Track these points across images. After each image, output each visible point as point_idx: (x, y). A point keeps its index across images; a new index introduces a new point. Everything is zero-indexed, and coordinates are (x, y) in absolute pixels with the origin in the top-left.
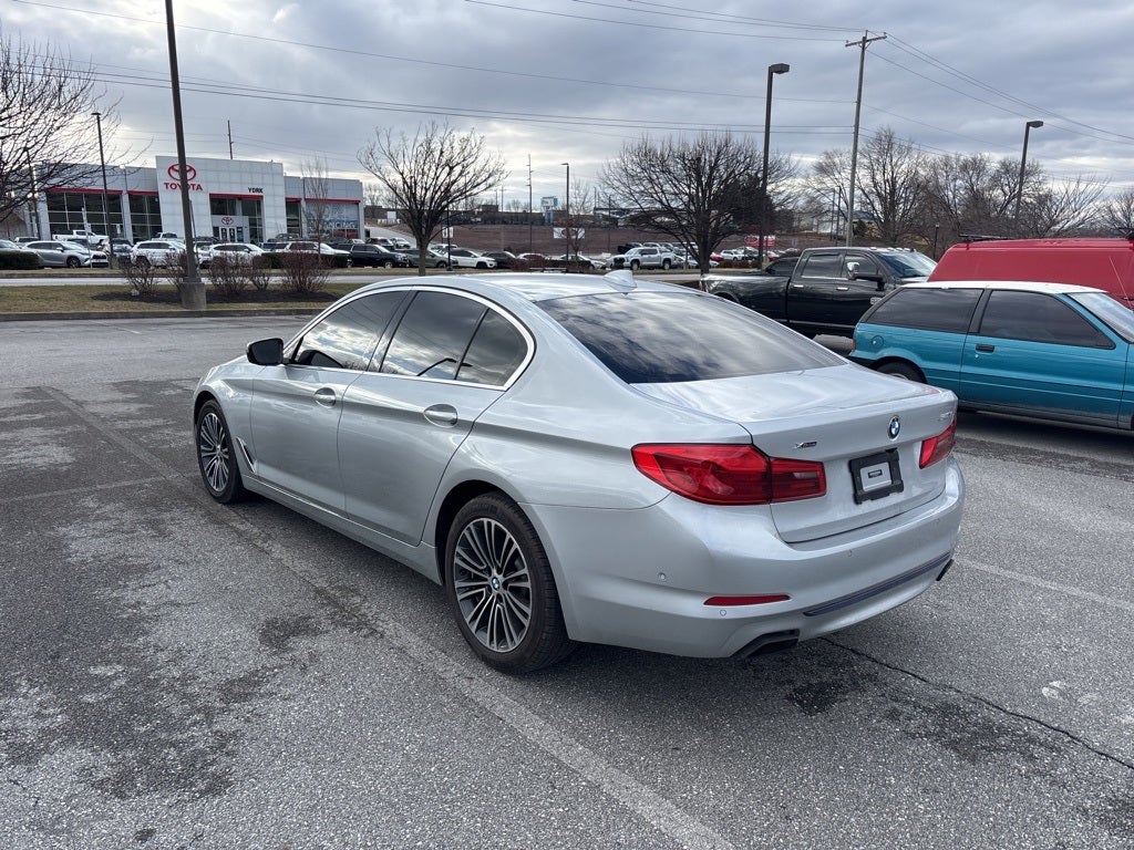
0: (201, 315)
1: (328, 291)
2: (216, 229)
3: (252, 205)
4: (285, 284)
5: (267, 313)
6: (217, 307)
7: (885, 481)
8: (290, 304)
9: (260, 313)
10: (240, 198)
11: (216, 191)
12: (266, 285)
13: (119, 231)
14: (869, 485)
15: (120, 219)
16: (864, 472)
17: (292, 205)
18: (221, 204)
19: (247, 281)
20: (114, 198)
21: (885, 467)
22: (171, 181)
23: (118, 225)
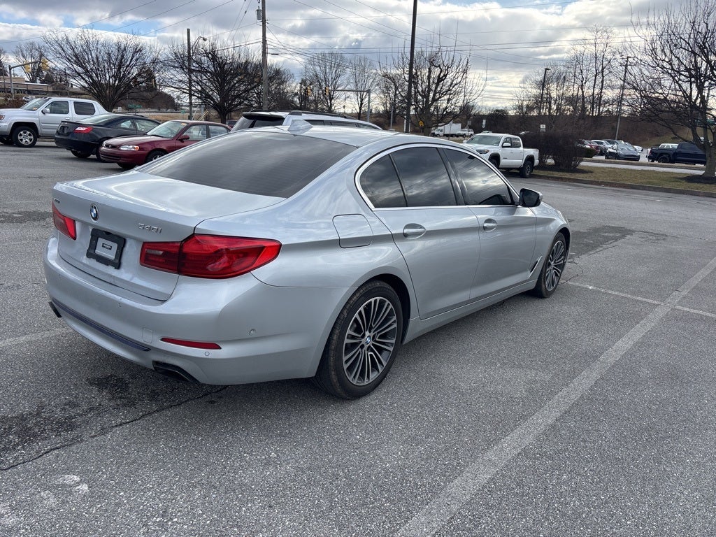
7: (111, 255)
14: (100, 251)
16: (101, 241)
21: (115, 246)
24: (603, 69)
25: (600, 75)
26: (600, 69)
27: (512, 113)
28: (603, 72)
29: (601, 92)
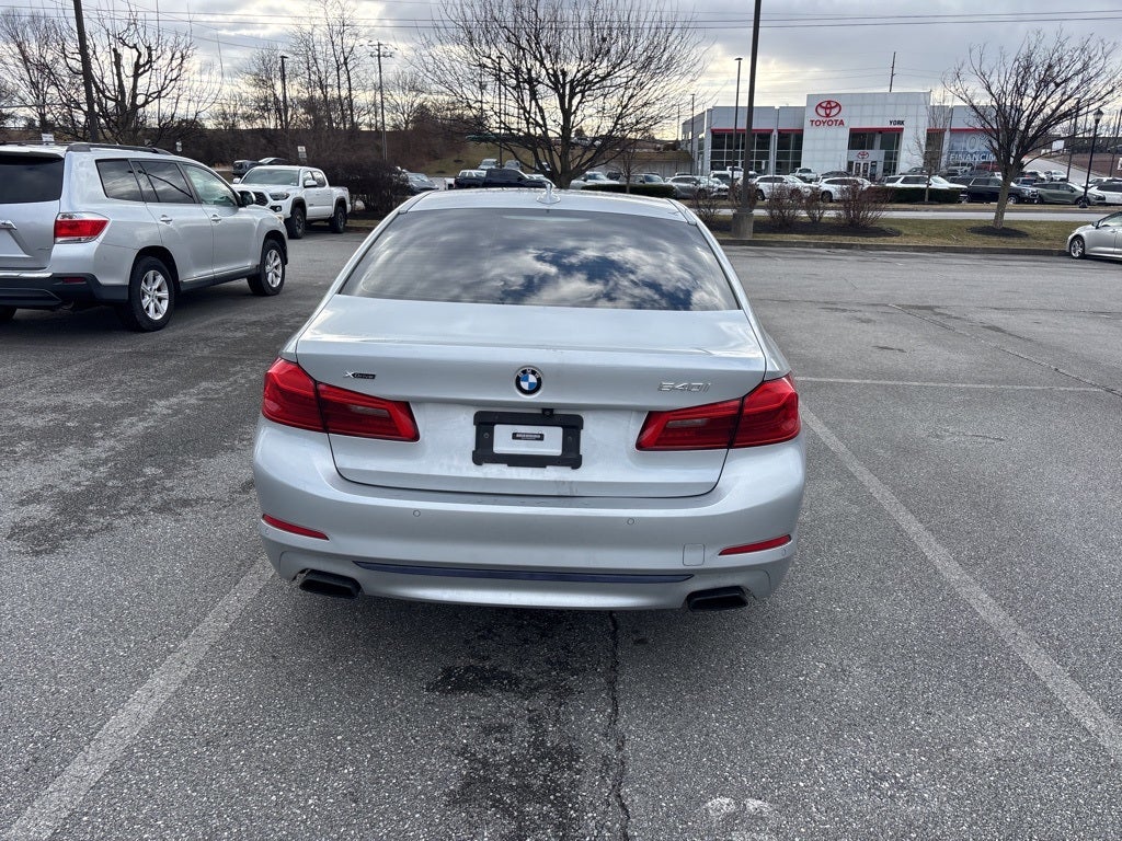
0: (743, 243)
1: (885, 226)
2: (850, 164)
3: (890, 138)
4: (839, 218)
5: (806, 245)
6: (762, 237)
8: (834, 238)
9: (799, 244)
10: (880, 131)
11: (856, 125)
12: (820, 218)
13: (763, 167)
15: (766, 156)
17: (934, 137)
18: (859, 139)
19: (803, 214)
20: (764, 137)
22: (817, 118)
23: (764, 161)
24: (346, 59)
25: (344, 68)
26: (342, 60)
27: (210, 125)
28: (346, 64)
29: (350, 95)
